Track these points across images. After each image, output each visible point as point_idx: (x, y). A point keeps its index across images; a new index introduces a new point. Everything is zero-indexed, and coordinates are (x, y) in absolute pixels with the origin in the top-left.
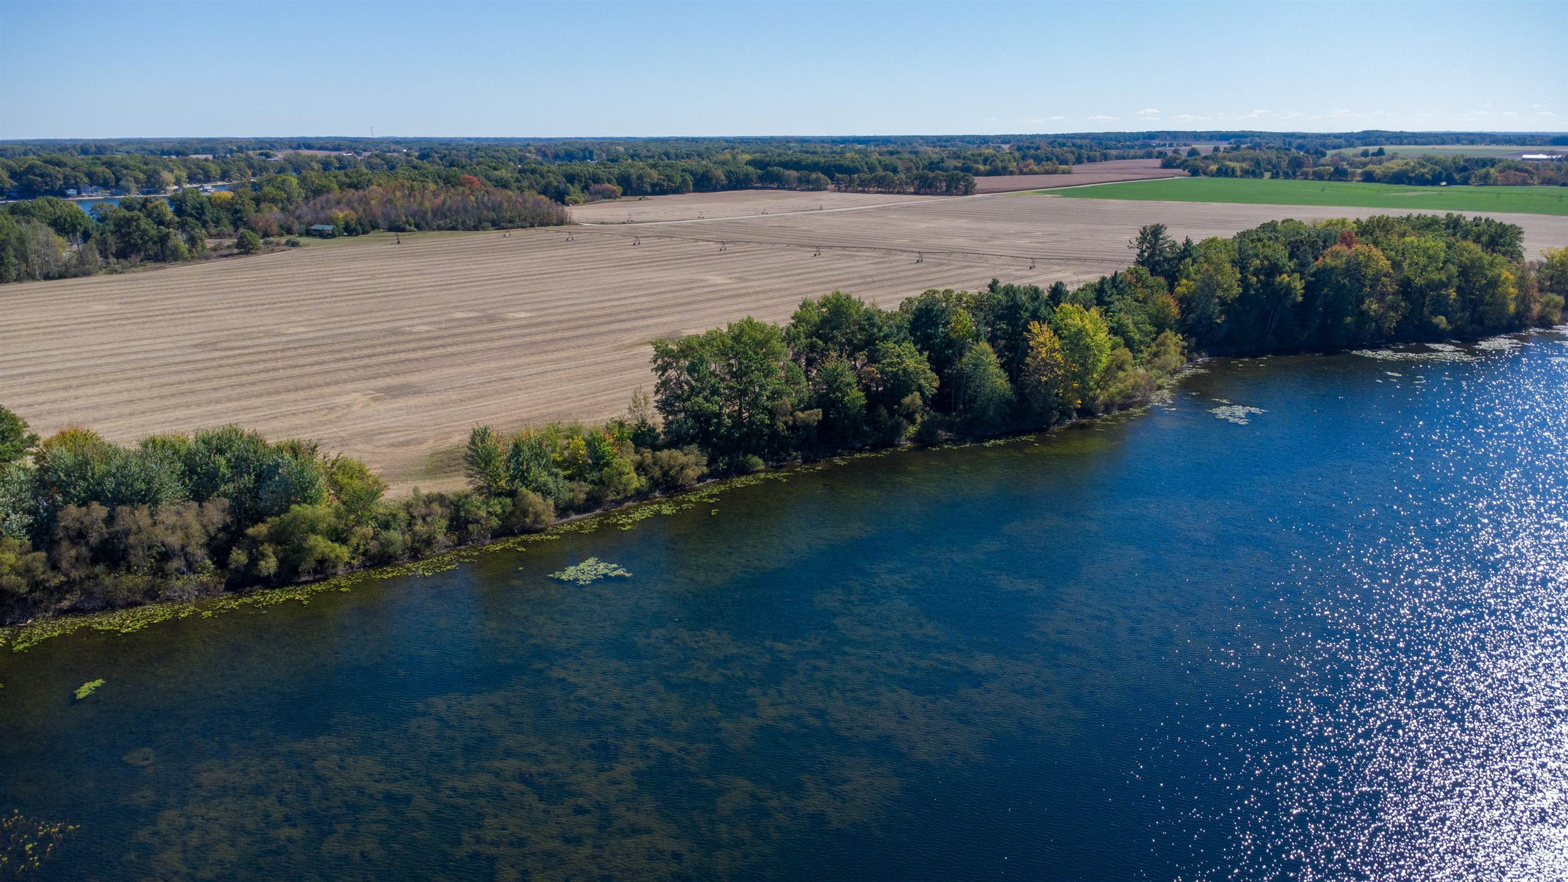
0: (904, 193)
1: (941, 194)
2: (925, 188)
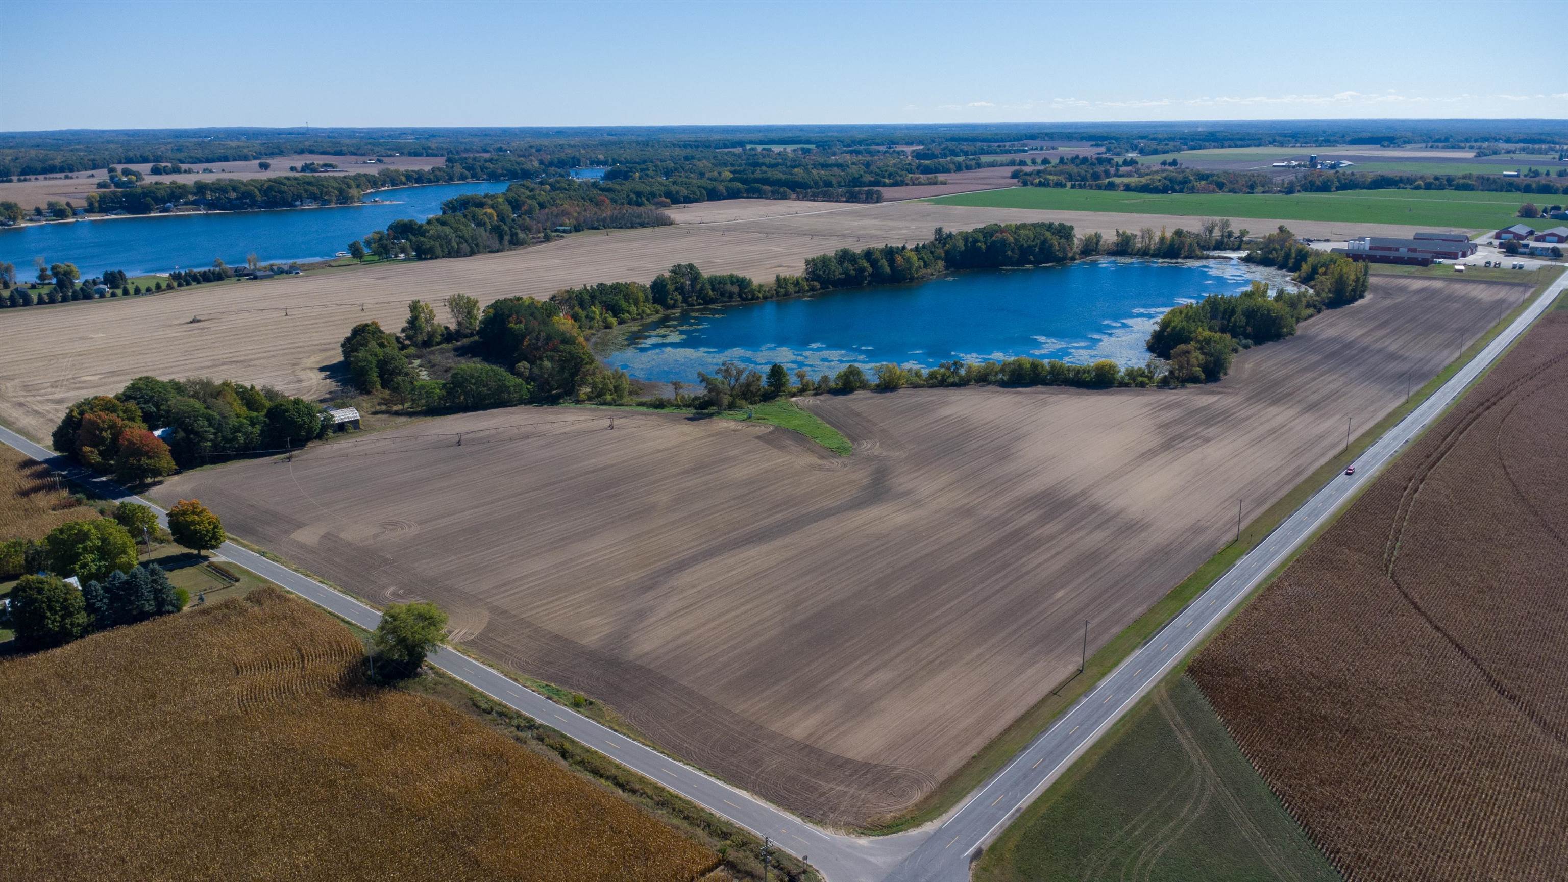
0: (840, 202)
2: (852, 198)
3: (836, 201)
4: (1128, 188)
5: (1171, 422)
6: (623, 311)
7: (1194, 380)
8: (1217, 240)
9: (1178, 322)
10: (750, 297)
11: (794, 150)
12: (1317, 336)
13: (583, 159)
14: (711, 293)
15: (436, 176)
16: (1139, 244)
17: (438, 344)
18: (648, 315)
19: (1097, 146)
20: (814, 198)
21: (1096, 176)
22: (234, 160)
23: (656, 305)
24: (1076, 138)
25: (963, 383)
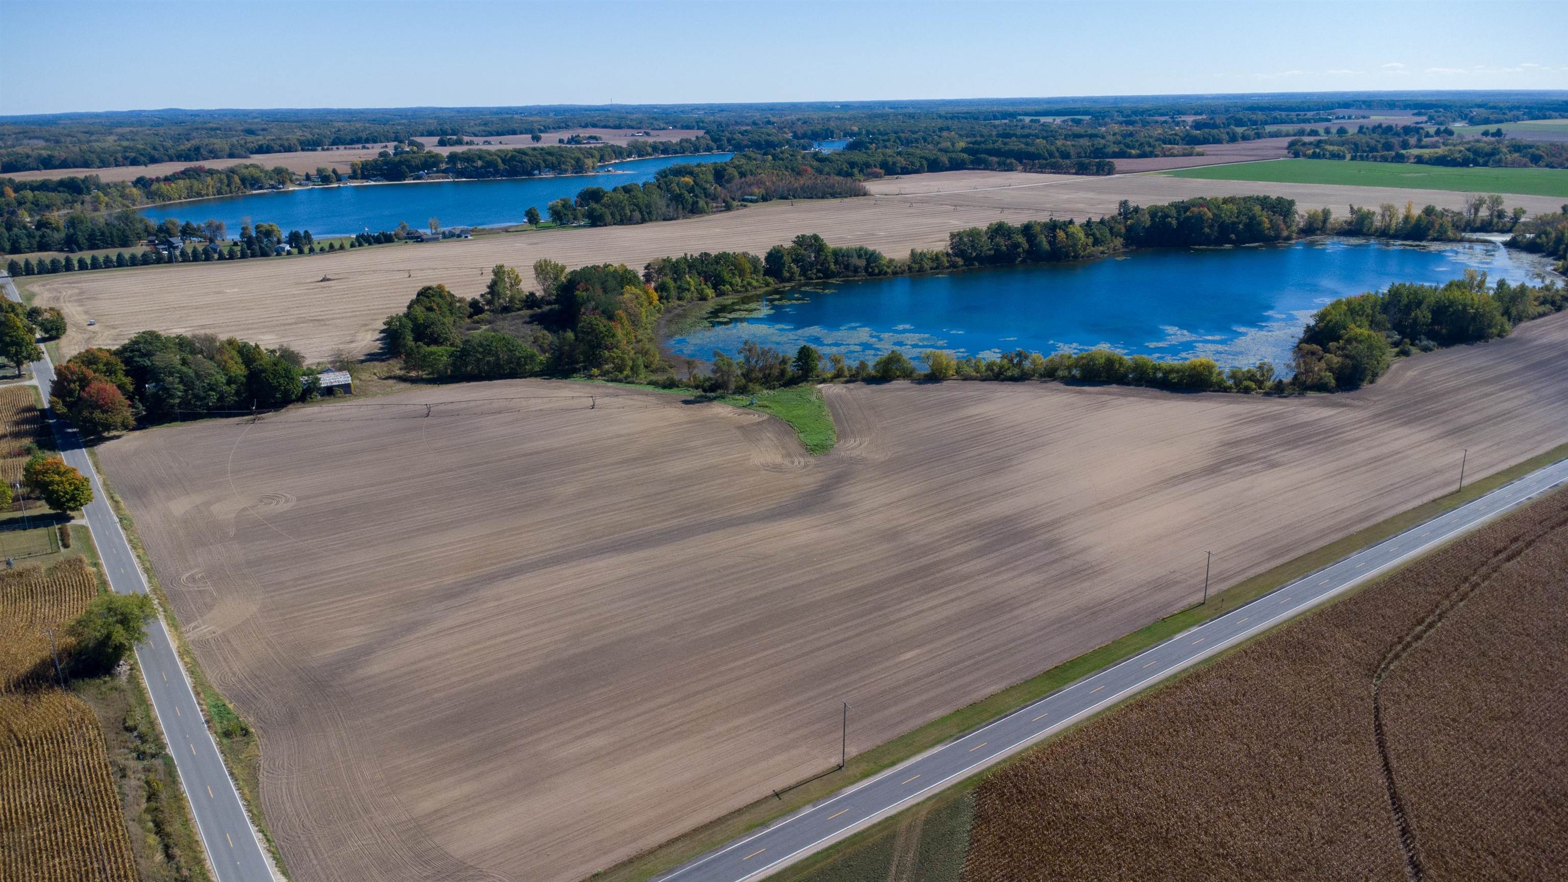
0: (1069, 173)
1: (1093, 174)
2: (1082, 169)
3: (1065, 173)
4: (1420, 160)
5: (1242, 440)
6: (724, 282)
7: (1321, 387)
8: (1483, 220)
9: (1335, 317)
10: (877, 271)
11: (1064, 121)
12: (1530, 341)
13: (836, 131)
14: (832, 266)
15: (682, 147)
16: (1378, 222)
17: (519, 310)
18: (755, 288)
19: (1419, 114)
20: (1041, 169)
21: (1388, 147)
22: (521, 133)
23: (767, 277)
24: (1399, 107)
25: (1022, 377)
